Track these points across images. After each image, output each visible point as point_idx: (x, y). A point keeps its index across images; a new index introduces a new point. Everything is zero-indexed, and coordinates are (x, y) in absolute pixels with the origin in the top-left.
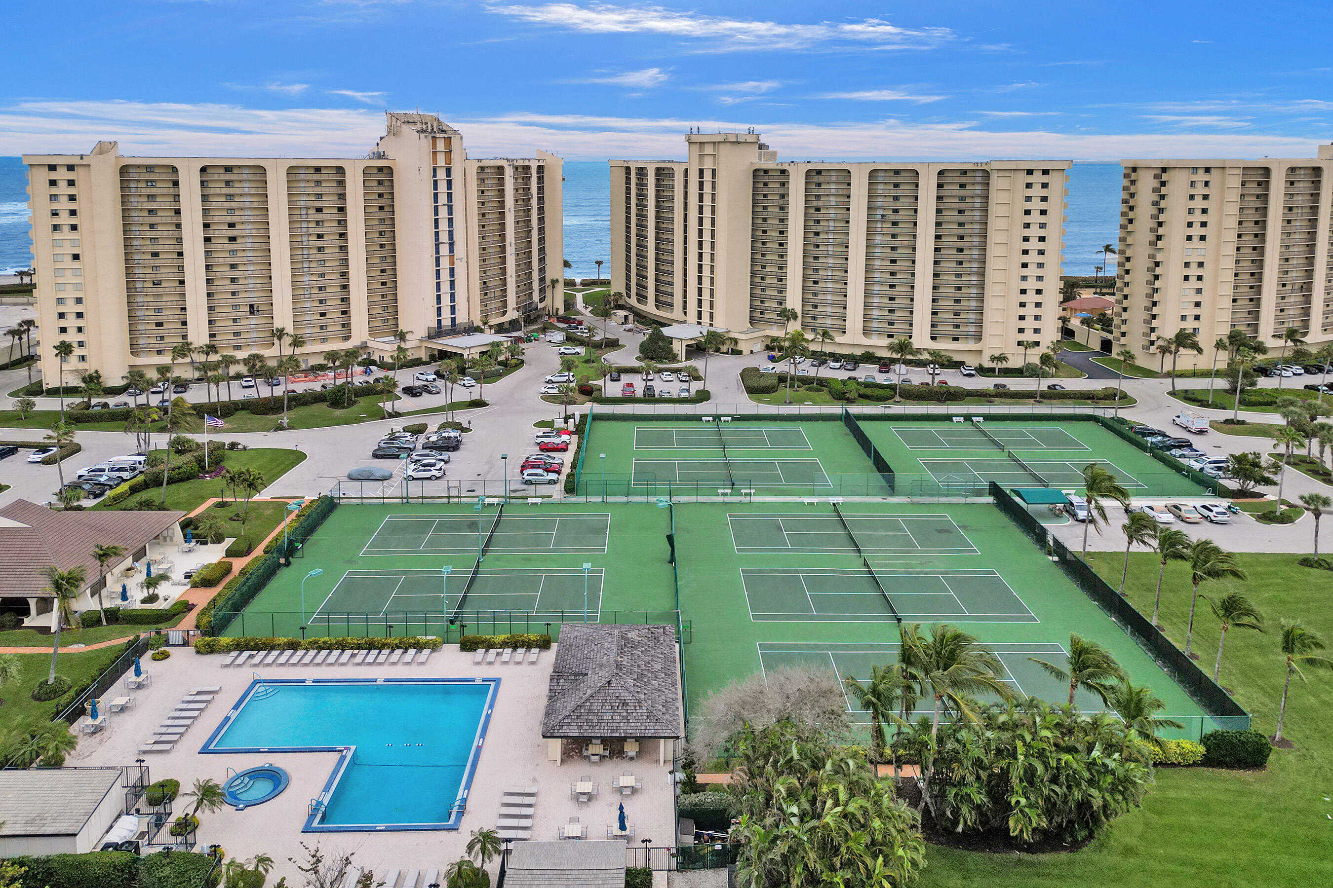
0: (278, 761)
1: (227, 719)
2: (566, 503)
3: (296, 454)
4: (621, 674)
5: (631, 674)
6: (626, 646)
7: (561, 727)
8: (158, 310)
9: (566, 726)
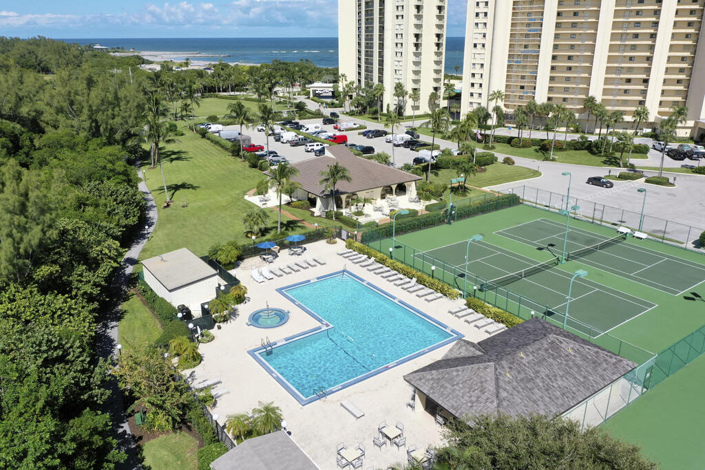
2: (691, 251)
3: (536, 173)
4: (506, 366)
5: (519, 372)
6: (546, 350)
7: (420, 379)
8: (523, 77)
9: (423, 381)
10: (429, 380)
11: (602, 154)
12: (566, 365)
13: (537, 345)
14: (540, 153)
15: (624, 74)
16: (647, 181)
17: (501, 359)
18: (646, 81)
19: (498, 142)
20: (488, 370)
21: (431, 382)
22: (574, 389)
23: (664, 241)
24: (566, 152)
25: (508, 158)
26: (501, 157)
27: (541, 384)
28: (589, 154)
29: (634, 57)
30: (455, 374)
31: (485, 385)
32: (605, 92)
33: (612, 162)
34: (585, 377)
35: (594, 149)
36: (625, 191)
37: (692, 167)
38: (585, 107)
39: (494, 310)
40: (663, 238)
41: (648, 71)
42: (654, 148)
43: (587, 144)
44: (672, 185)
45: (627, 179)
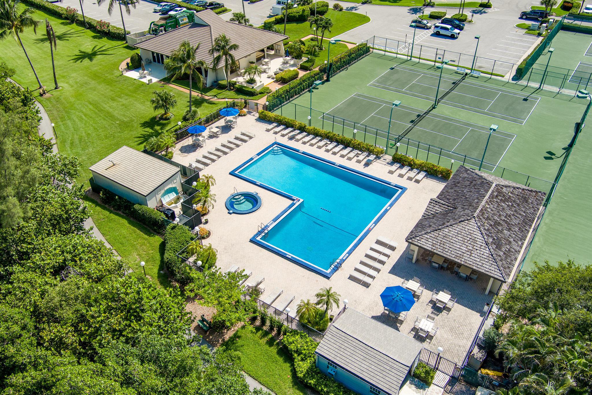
0: (262, 193)
1: (252, 159)
4: (482, 217)
5: (490, 220)
6: (497, 197)
12: (512, 205)
13: (490, 194)
20: (471, 223)
23: (493, 77)
25: (337, 5)
26: (330, 4)
30: (447, 230)
40: (491, 74)
44: (470, 21)
45: (436, 19)
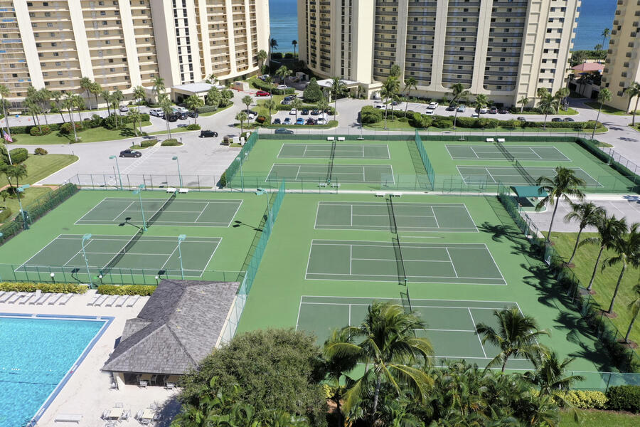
2: (219, 192)
3: (73, 158)
4: (174, 323)
5: (184, 322)
6: (190, 299)
7: (117, 364)
8: (12, 66)
9: (120, 364)
10: (124, 361)
11: (117, 128)
12: (206, 302)
13: (183, 299)
14: (64, 138)
15: (105, 55)
16: (163, 145)
17: (168, 319)
18: (125, 60)
19: (15, 134)
20: (165, 331)
21: (128, 361)
22: (218, 315)
23: (201, 190)
24: (86, 131)
25: (39, 149)
26: (31, 149)
27: (200, 323)
28: (105, 129)
29: (109, 41)
30: (142, 346)
31: (168, 342)
32: (95, 72)
33: (128, 133)
34: (219, 305)
35: (109, 125)
36: (152, 156)
37: (185, 126)
38: (82, 88)
39: (124, 288)
40: (199, 188)
41: (124, 51)
42: (151, 114)
43: (100, 121)
44: (180, 144)
45: (147, 146)
